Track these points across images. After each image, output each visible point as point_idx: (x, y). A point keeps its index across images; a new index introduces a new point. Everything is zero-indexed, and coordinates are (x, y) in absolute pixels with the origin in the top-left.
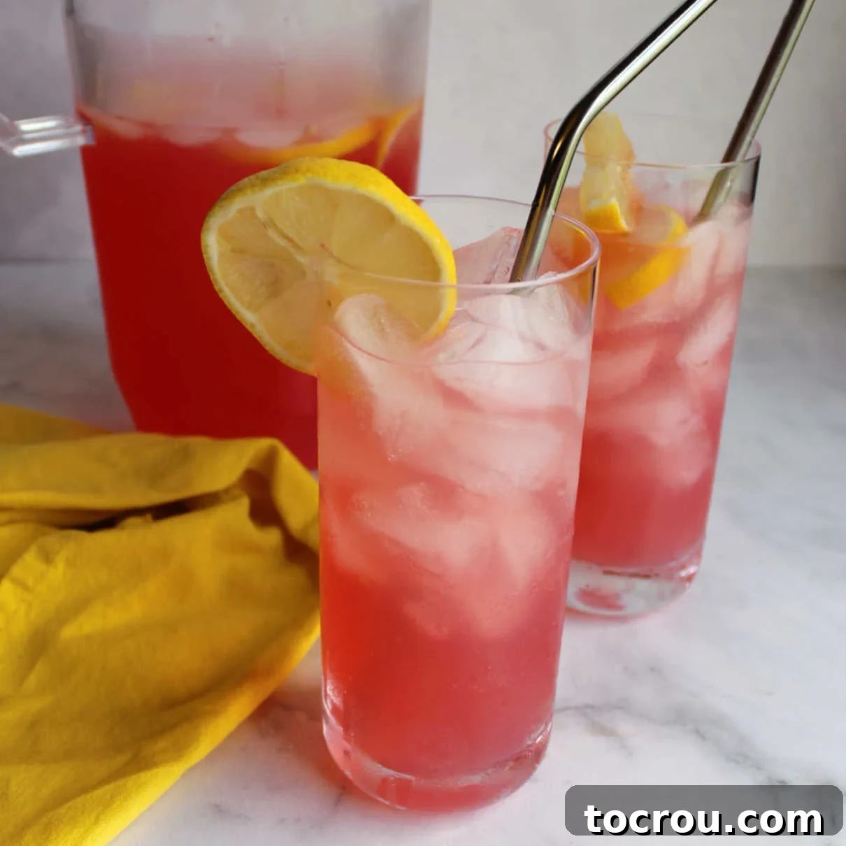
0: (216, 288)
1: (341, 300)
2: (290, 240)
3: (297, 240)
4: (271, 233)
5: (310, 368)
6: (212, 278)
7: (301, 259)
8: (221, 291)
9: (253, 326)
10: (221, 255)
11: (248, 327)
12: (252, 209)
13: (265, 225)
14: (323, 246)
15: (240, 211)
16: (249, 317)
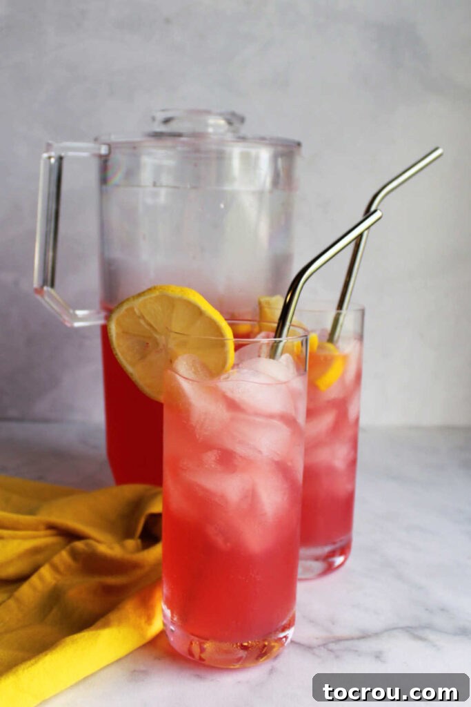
0: (114, 353)
1: (176, 357)
2: (151, 326)
3: (155, 326)
4: (142, 322)
5: (161, 398)
6: (112, 347)
7: (157, 337)
8: (116, 354)
9: (132, 374)
10: (117, 334)
11: (129, 375)
12: (132, 309)
13: (139, 317)
14: (167, 328)
15: (127, 310)
16: (130, 369)
